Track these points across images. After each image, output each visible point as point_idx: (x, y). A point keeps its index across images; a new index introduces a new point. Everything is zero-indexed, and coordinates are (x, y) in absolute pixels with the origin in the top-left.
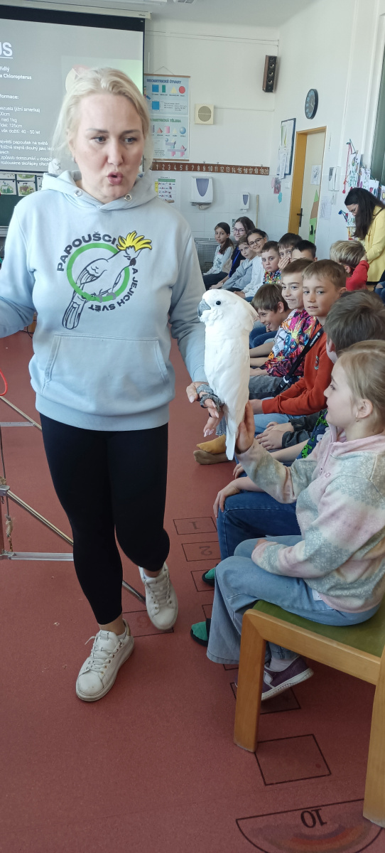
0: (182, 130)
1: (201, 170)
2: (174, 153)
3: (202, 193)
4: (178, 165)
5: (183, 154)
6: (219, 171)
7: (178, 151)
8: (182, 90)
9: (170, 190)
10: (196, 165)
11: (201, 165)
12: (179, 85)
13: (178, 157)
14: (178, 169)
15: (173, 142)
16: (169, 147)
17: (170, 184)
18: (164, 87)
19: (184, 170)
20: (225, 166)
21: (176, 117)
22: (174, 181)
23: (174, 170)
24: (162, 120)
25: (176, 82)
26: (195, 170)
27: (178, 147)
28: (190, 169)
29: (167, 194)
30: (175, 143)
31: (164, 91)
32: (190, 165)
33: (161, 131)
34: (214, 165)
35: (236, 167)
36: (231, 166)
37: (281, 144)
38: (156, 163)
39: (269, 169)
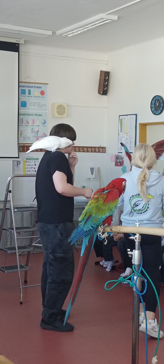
0: (43, 121)
7: (40, 137)
8: (42, 93)
9: (35, 166)
12: (40, 90)
15: (36, 130)
16: (34, 134)
17: (35, 162)
18: (30, 91)
20: (75, 147)
21: (38, 112)
22: (38, 159)
24: (28, 115)
25: (38, 87)
27: (40, 134)
29: (33, 169)
30: (38, 131)
31: (30, 93)
33: (28, 123)
35: (83, 147)
36: (79, 147)
37: (121, 131)
38: (24, 146)
39: (105, 148)
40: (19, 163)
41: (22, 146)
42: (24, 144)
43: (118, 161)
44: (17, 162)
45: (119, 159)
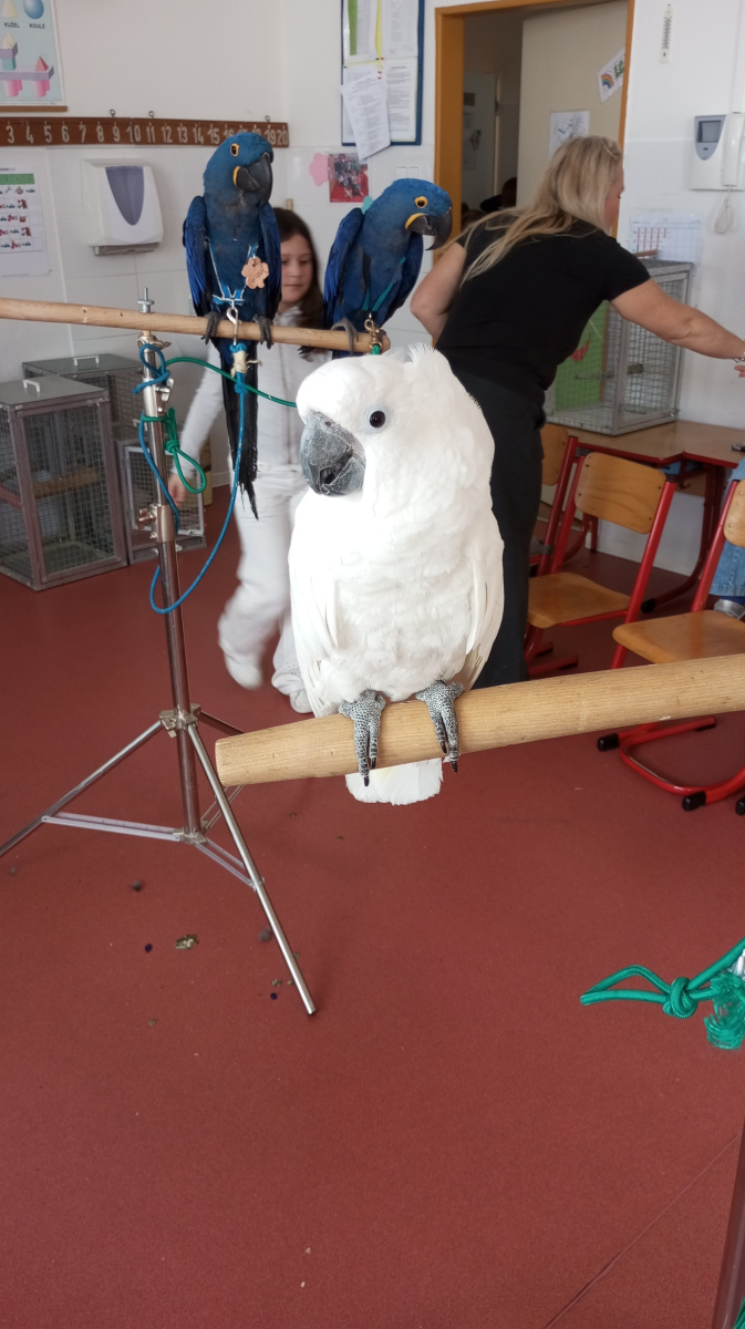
0: (31, 4)
1: (109, 140)
2: (17, 87)
3: (131, 214)
4: (37, 124)
5: (44, 87)
6: (159, 141)
7: (27, 76)
9: (22, 212)
10: (91, 123)
11: (108, 123)
13: (29, 96)
14: (40, 141)
15: (7, 45)
17: (20, 192)
19: (57, 141)
20: (174, 123)
22: (29, 179)
23: (27, 143)
26: (92, 139)
27: (27, 62)
28: (75, 139)
29: (15, 224)
30: (15, 50)
32: (74, 123)
34: (142, 122)
35: (203, 125)
36: (189, 124)
37: (353, 51)
39: (286, 128)
43: (341, 179)
45: (346, 171)
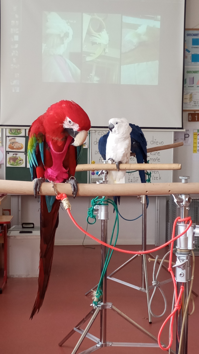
38: (195, 114)
40: (187, 136)
41: (192, 114)
42: (195, 111)
44: (185, 135)
